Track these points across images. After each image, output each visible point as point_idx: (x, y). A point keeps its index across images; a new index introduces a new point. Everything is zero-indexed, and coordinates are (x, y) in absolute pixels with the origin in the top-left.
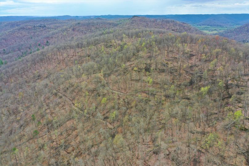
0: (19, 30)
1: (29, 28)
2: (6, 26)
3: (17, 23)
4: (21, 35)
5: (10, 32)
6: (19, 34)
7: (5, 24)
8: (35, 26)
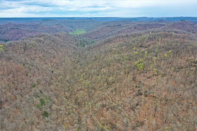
0: (106, 27)
1: (112, 26)
2: (101, 24)
3: (108, 22)
4: (106, 30)
5: (102, 28)
6: (106, 29)
7: (101, 23)
8: (115, 25)
